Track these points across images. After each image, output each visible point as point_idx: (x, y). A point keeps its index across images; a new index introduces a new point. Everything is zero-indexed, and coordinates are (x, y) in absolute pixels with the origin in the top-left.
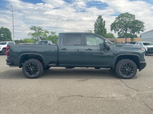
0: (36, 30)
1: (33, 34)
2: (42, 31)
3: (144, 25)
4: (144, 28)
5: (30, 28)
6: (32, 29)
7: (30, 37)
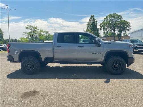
0: (31, 30)
1: (28, 33)
2: (37, 30)
3: (130, 24)
4: (130, 27)
5: (25, 27)
6: (27, 28)
7: (26, 36)
